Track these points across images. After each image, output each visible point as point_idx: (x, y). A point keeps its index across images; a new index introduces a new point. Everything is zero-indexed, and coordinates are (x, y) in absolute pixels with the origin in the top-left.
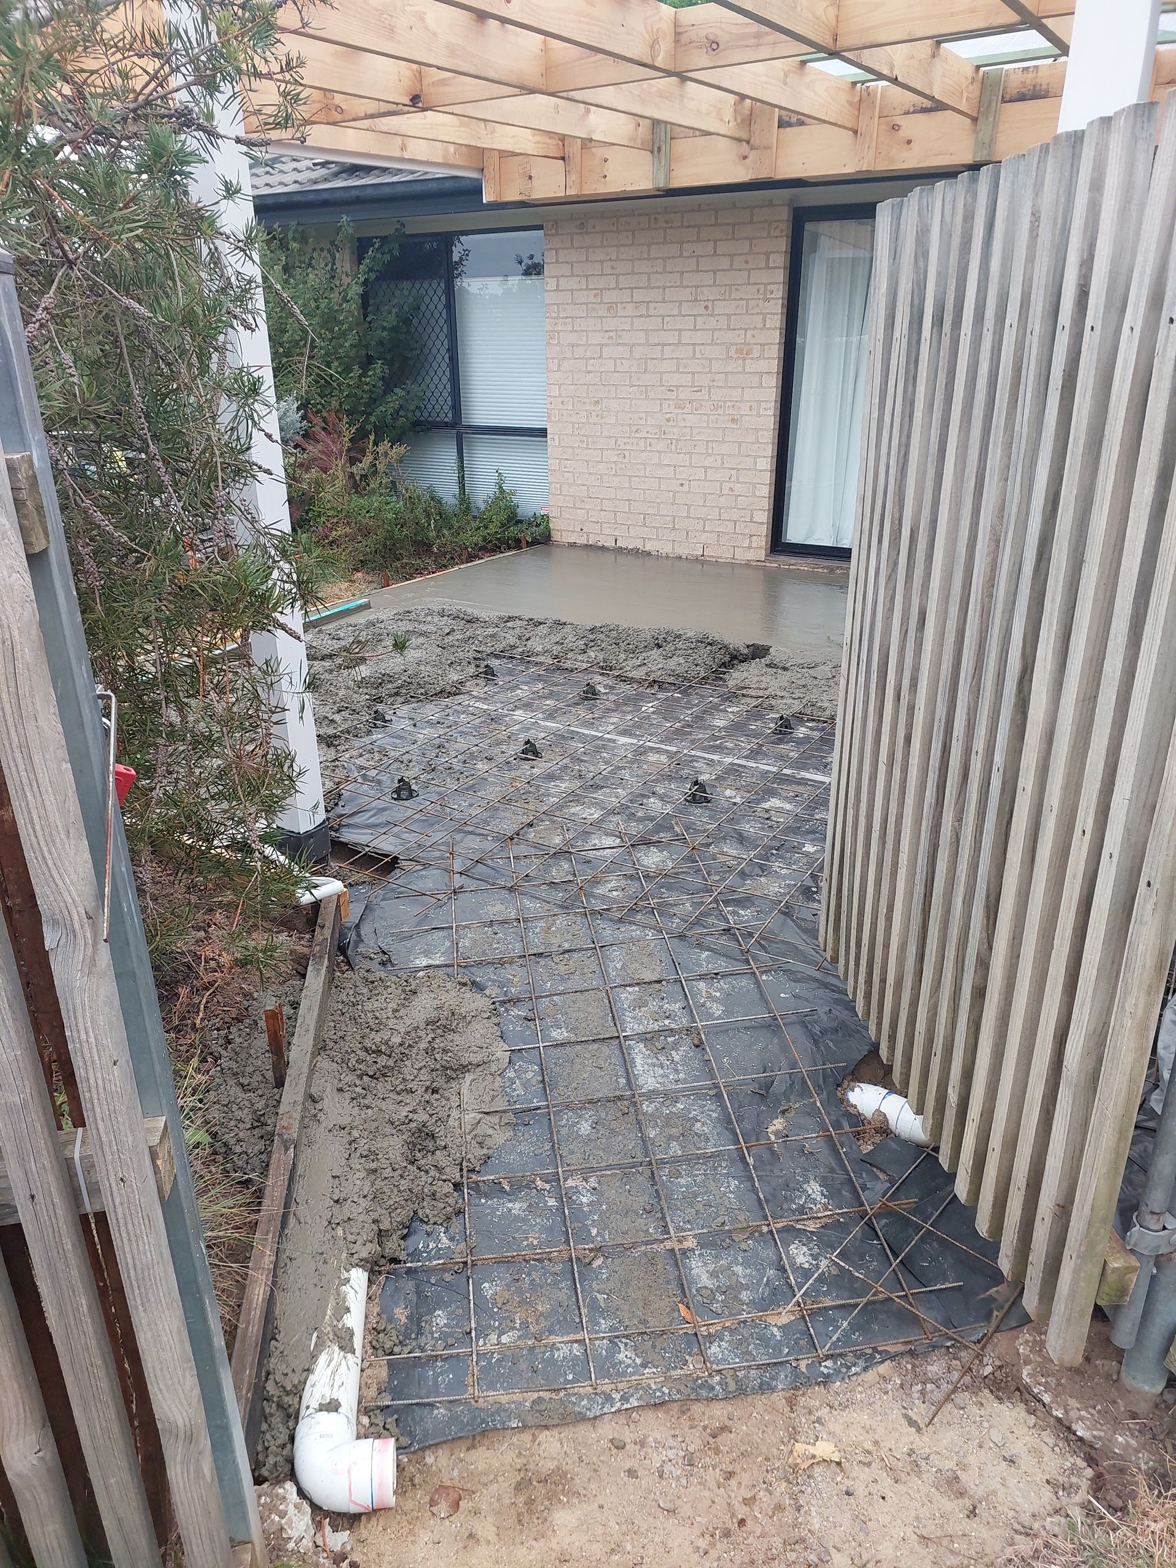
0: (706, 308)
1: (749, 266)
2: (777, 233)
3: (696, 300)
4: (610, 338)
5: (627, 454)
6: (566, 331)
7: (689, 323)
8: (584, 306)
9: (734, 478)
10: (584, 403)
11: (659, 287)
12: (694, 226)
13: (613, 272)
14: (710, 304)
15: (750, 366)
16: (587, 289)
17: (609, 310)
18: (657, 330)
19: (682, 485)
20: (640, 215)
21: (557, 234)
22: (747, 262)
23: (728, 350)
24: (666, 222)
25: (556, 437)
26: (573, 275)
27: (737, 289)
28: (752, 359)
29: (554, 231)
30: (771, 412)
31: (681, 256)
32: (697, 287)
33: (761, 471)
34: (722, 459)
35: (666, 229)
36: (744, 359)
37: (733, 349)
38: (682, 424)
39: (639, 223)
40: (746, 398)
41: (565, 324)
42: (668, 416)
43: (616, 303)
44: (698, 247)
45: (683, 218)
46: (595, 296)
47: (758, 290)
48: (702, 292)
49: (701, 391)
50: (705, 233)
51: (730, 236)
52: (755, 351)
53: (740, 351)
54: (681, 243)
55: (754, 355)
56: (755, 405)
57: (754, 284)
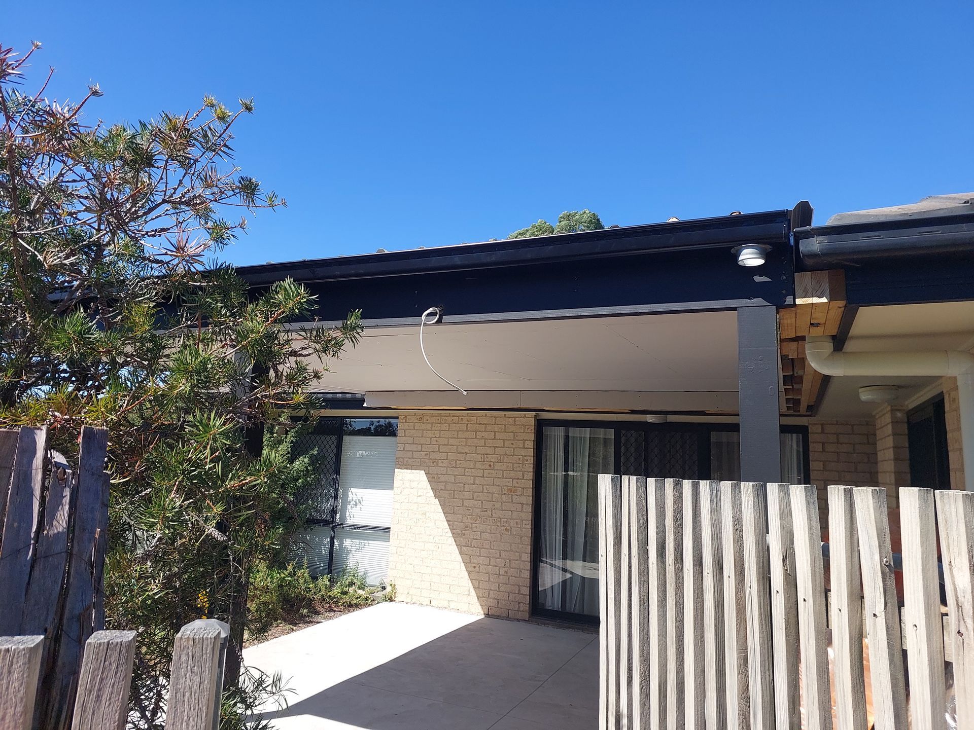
0: (490, 466)
1: (514, 446)
2: (529, 431)
3: (484, 461)
4: (433, 478)
5: (440, 545)
7: (480, 473)
8: (419, 460)
9: (507, 565)
10: (416, 514)
11: (463, 453)
12: (483, 424)
13: (437, 443)
14: (492, 464)
15: (516, 498)
16: (421, 451)
17: (433, 463)
18: (461, 476)
19: (475, 567)
20: (453, 416)
21: (406, 422)
22: (512, 444)
23: (503, 489)
24: (467, 421)
25: (396, 534)
26: (413, 443)
27: (507, 458)
28: (517, 495)
29: (404, 421)
30: (529, 527)
31: (476, 438)
32: (484, 455)
33: (525, 561)
34: (500, 552)
35: (467, 424)
36: (512, 495)
37: (506, 489)
38: (475, 529)
39: (452, 420)
40: (514, 517)
42: (467, 524)
43: (438, 460)
44: (485, 435)
45: (477, 419)
46: (426, 455)
47: (519, 459)
48: (487, 457)
49: (486, 511)
50: (489, 428)
51: (503, 430)
52: (519, 491)
53: (510, 490)
54: (476, 431)
55: (518, 493)
56: (519, 521)
57: (517, 455)
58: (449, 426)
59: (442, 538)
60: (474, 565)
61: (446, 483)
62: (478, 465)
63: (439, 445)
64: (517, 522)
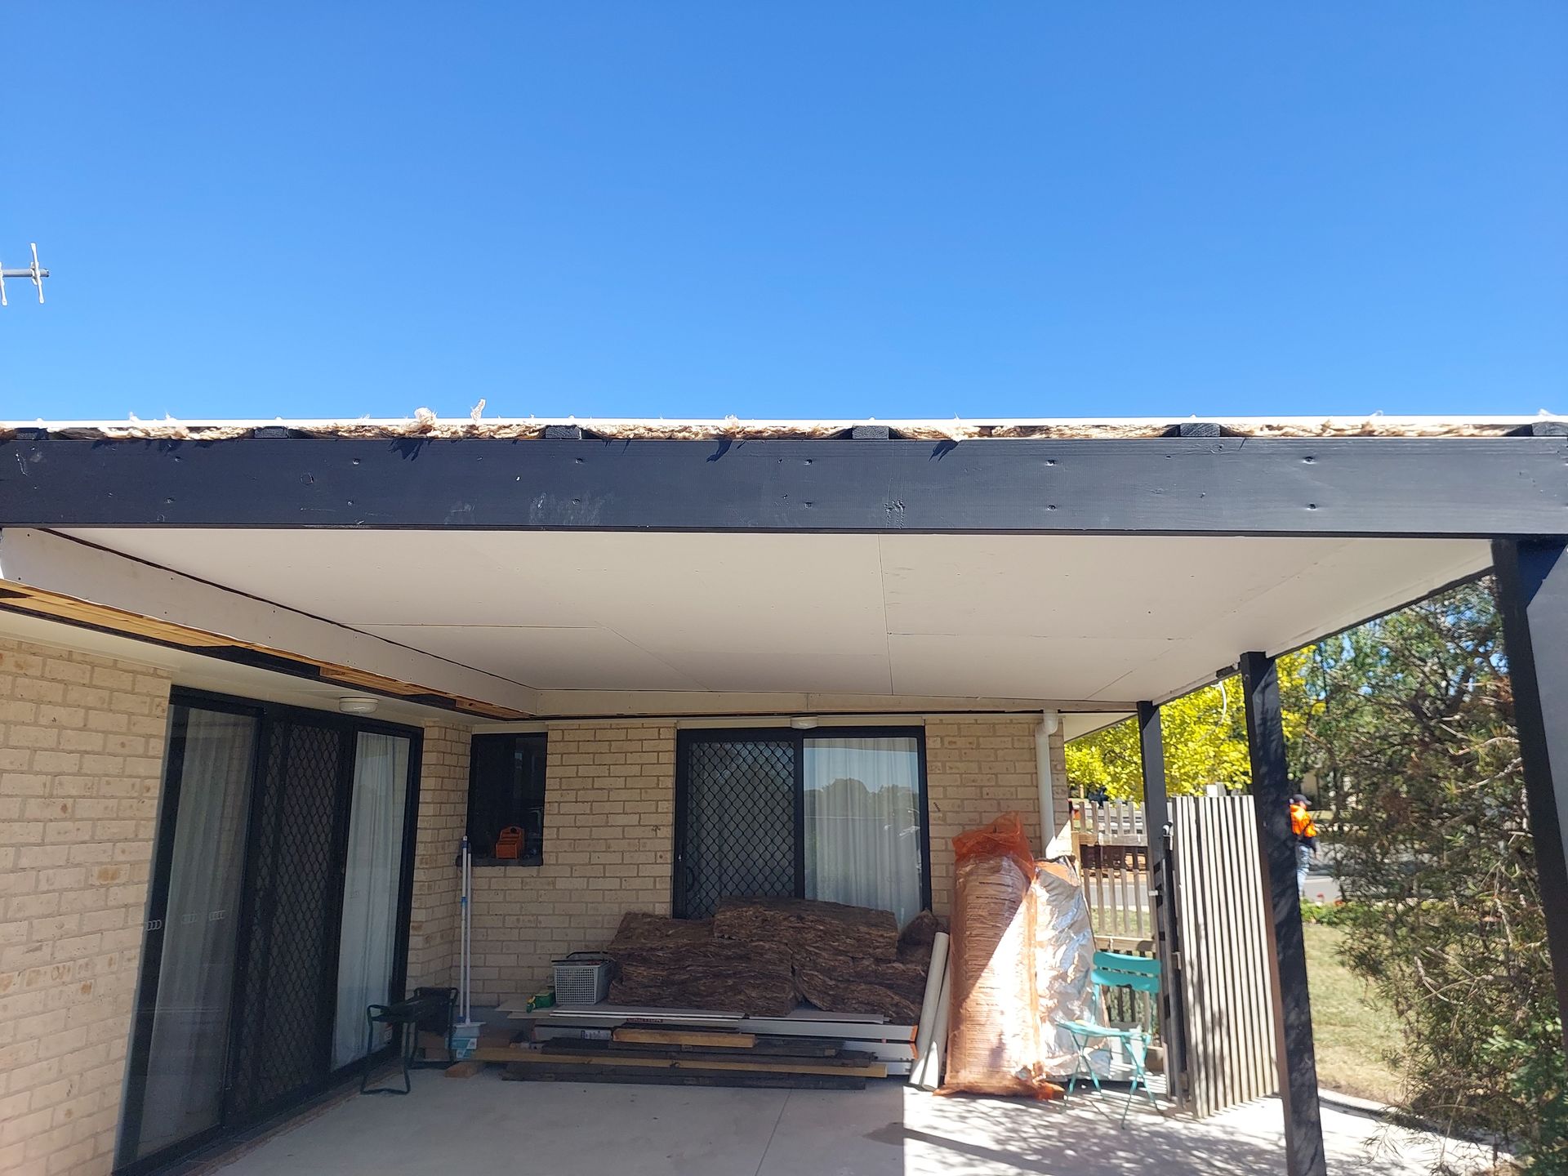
0: (64, 808)
1: (126, 751)
3: (51, 796)
7: (34, 832)
9: (76, 1090)
14: (70, 802)
15: (115, 894)
23: (90, 874)
24: (18, 665)
27: (108, 783)
28: (118, 885)
31: (36, 724)
32: (55, 775)
33: (113, 1061)
34: (61, 1062)
35: (16, 676)
36: (108, 887)
37: (96, 870)
40: (105, 947)
44: (61, 713)
45: (44, 664)
47: (133, 785)
48: (61, 784)
49: (39, 949)
50: (74, 694)
51: (105, 706)
52: (123, 872)
53: (104, 875)
54: (38, 702)
55: (123, 879)
56: (116, 955)
57: (130, 776)
62: (34, 809)
64: (111, 959)
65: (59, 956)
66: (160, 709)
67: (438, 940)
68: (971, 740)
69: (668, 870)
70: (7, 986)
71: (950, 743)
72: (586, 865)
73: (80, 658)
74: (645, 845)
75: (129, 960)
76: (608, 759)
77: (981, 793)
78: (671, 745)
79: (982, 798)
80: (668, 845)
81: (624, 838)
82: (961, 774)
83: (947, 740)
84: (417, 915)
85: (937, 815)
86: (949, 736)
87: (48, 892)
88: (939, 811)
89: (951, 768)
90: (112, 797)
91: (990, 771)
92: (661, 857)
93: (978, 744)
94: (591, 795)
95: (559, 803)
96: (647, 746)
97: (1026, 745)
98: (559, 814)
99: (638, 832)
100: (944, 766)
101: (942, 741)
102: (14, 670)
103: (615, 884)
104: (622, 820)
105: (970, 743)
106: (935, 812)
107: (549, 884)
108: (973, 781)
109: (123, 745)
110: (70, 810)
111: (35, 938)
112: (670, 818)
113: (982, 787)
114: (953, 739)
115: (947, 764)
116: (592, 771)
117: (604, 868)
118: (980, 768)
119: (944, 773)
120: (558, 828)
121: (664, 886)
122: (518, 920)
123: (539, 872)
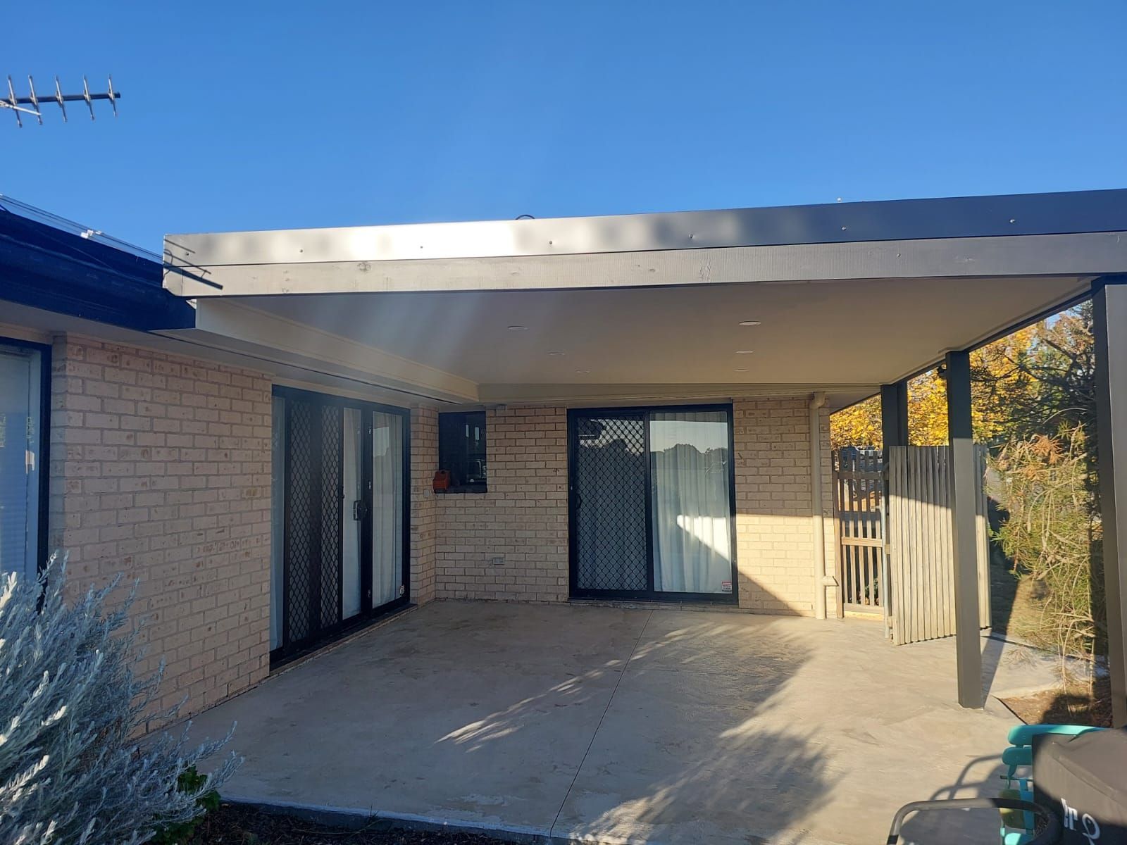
1: (252, 423)
3: (219, 448)
4: (144, 484)
5: (160, 612)
6: (91, 477)
8: (116, 449)
9: (246, 608)
10: (114, 564)
11: (189, 434)
12: (216, 383)
13: (148, 414)
14: (228, 452)
15: (256, 504)
16: (120, 429)
17: (143, 453)
18: (188, 476)
19: (210, 629)
20: (173, 362)
21: (84, 361)
23: (242, 493)
24: (195, 374)
26: (103, 411)
27: (246, 441)
28: (257, 498)
31: (207, 408)
32: (220, 436)
35: (195, 381)
36: (252, 499)
37: (245, 491)
38: (209, 566)
39: (172, 370)
41: (91, 469)
42: (197, 561)
43: (151, 447)
44: (219, 402)
46: (128, 437)
47: (259, 443)
48: (223, 441)
49: (223, 531)
50: (224, 391)
51: (240, 397)
52: (258, 492)
53: (248, 493)
54: (207, 396)
55: (258, 496)
56: (259, 537)
57: (257, 438)
58: (167, 381)
59: (162, 597)
60: (208, 626)
61: (165, 492)
62: (212, 455)
63: (152, 418)
64: (257, 539)
65: (233, 536)
66: (267, 398)
67: (427, 537)
68: (764, 412)
69: (565, 495)
70: (210, 550)
71: (750, 414)
72: (514, 492)
73: (223, 370)
74: (549, 480)
75: (266, 540)
76: (524, 428)
77: (771, 446)
78: (564, 419)
79: (771, 449)
80: (564, 480)
81: (536, 476)
82: (757, 434)
83: (747, 412)
84: (413, 522)
85: (740, 461)
86: (749, 409)
87: (224, 501)
88: (742, 458)
89: (750, 431)
90: (249, 449)
91: (778, 432)
92: (560, 487)
93: (770, 414)
94: (515, 450)
95: (495, 454)
96: (548, 419)
97: (803, 414)
98: (495, 461)
99: (545, 472)
100: (745, 429)
101: (744, 414)
102: (194, 377)
103: (532, 503)
104: (534, 465)
105: (764, 414)
106: (739, 459)
107: (491, 504)
108: (766, 439)
109: (251, 419)
110: (229, 456)
111: (221, 525)
112: (565, 464)
113: (771, 443)
114: (752, 412)
115: (748, 428)
116: (514, 435)
117: (525, 494)
118: (770, 430)
119: (745, 434)
120: (495, 470)
121: (562, 505)
122: (474, 525)
123: (485, 497)
